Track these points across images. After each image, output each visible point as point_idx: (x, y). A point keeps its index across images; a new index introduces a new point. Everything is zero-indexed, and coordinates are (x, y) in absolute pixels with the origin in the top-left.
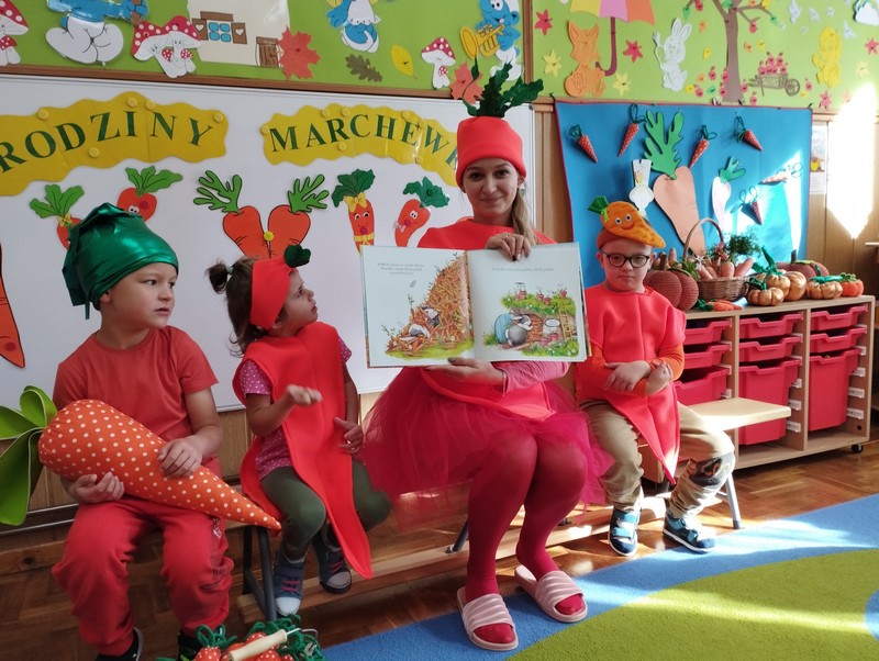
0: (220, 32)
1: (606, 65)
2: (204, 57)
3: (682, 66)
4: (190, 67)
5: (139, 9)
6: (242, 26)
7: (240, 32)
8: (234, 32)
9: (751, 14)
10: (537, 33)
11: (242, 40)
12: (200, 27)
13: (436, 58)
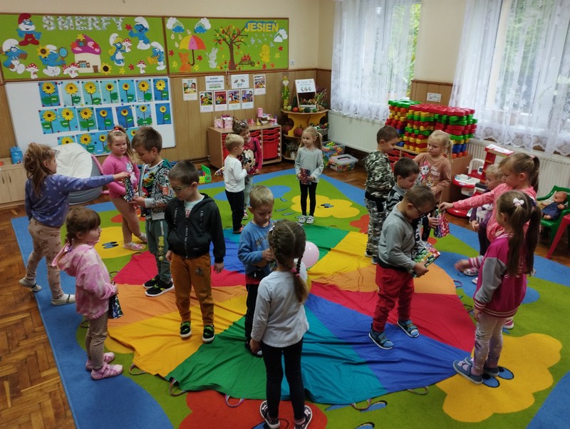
0: (83, 66)
1: (192, 63)
2: (80, 72)
3: (215, 61)
4: (77, 75)
5: (64, 63)
6: (89, 63)
7: (88, 65)
8: (86, 65)
9: (237, 44)
10: (170, 57)
11: (89, 67)
12: (78, 65)
13: (141, 66)
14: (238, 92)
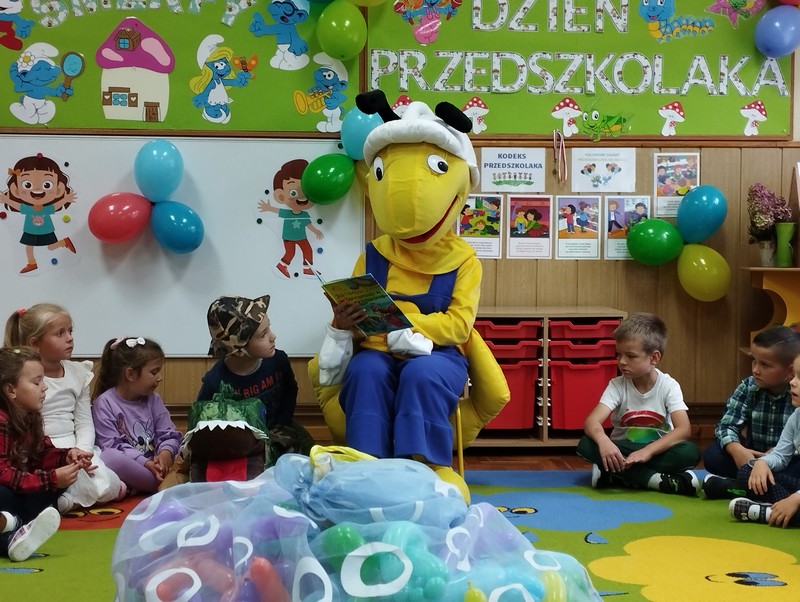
0: (120, 100)
5: (68, 92)
6: (136, 95)
7: (133, 99)
8: (129, 99)
11: (134, 104)
12: (107, 97)
14: (593, 203)
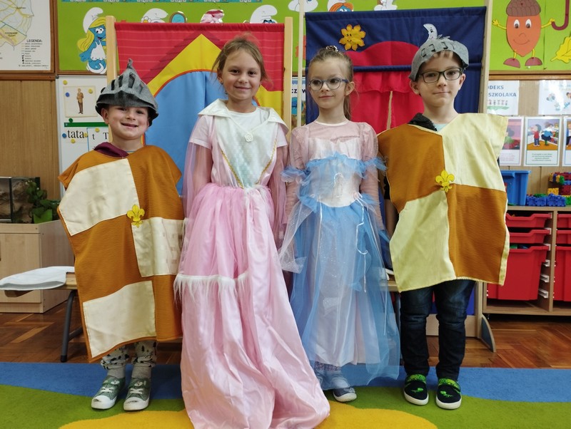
14: (556, 123)
